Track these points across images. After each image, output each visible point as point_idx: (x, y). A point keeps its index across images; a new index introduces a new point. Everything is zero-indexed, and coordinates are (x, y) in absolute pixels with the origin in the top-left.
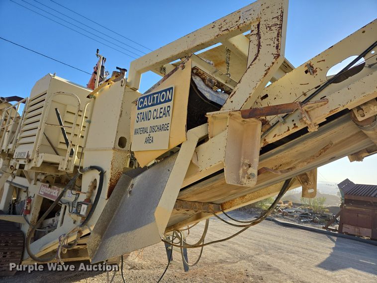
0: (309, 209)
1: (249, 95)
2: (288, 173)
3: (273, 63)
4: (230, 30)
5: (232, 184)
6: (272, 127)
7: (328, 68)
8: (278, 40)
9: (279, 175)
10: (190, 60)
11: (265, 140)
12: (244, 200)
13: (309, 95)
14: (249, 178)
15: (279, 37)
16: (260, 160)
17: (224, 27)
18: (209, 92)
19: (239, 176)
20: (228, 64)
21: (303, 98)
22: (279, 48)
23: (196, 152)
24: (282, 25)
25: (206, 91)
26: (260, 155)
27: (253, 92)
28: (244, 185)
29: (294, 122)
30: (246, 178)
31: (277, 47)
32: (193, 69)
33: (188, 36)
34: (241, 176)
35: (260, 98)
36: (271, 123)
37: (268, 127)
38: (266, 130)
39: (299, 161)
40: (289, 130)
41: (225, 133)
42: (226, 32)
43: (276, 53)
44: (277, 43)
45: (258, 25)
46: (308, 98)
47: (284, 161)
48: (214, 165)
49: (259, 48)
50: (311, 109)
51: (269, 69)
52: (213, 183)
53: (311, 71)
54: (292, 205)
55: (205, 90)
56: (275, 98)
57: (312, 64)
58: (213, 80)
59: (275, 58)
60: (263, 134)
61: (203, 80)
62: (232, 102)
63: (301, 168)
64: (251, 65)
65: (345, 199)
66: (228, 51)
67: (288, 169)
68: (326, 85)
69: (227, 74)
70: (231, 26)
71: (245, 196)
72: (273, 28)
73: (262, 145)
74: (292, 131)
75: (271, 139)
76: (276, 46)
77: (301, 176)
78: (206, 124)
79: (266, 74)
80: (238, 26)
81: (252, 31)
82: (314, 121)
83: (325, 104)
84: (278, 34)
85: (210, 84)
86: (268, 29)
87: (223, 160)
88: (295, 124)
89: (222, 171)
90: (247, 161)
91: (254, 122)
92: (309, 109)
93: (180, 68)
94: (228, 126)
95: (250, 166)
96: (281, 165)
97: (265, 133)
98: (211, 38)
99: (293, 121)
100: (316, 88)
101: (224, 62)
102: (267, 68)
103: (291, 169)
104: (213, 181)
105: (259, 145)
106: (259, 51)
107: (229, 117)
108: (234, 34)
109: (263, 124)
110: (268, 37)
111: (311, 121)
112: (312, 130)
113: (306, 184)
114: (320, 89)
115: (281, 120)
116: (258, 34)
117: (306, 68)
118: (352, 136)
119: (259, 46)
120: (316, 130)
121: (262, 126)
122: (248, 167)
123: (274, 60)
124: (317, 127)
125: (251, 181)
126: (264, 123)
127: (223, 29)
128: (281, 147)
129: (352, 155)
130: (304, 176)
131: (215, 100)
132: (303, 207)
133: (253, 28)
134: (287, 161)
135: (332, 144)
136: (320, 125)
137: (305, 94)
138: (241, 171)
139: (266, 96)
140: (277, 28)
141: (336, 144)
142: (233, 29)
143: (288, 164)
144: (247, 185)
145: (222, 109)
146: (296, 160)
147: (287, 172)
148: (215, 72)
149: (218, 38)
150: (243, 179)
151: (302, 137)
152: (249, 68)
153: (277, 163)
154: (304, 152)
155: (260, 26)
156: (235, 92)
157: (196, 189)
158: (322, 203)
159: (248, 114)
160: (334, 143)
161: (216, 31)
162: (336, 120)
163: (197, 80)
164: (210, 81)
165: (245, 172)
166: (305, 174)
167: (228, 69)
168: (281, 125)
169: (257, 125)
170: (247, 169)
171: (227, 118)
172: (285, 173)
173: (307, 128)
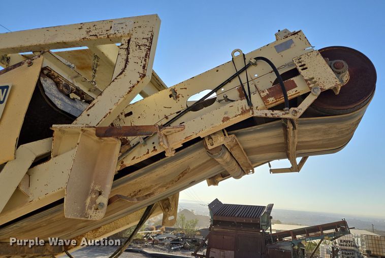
0: (181, 233)
1: (109, 111)
2: (146, 200)
3: (138, 82)
4: (99, 37)
5: (73, 217)
6: (131, 148)
7: (189, 96)
8: (145, 60)
9: (135, 203)
10: (42, 57)
11: (122, 162)
12: (97, 234)
13: (170, 118)
14: (97, 209)
15: (146, 57)
16: (113, 187)
17: (93, 32)
18: (61, 100)
19: (85, 206)
20: (95, 71)
21: (165, 121)
22: (146, 68)
23: (28, 174)
24: (150, 47)
25: (58, 98)
26: (114, 180)
27: (114, 107)
28: (89, 219)
29: (154, 145)
30: (93, 209)
31: (144, 67)
32: (43, 69)
33: (48, 29)
34: (87, 207)
35: (123, 114)
36: (131, 144)
37: (127, 148)
38: (125, 151)
39: (159, 185)
40: (148, 153)
41: (74, 152)
42: (94, 38)
43: (142, 72)
44: (144, 63)
45: (129, 41)
46: (169, 122)
47: (143, 186)
48: (51, 193)
49: (126, 63)
50: (170, 133)
51: (134, 86)
52: (52, 216)
53: (174, 95)
54: (164, 230)
55: (55, 97)
56: (139, 117)
57: (176, 90)
58: (71, 87)
59: (140, 77)
60: (122, 156)
61: (57, 84)
62: (88, 115)
63: (159, 194)
64: (116, 79)
65: (214, 220)
66: (96, 57)
67: (146, 196)
68: (185, 112)
69: (92, 82)
70: (100, 33)
71: (99, 228)
72: (142, 48)
73: (119, 168)
74: (152, 154)
75: (129, 162)
76: (143, 65)
77: (163, 201)
78: (51, 138)
79: (130, 91)
80: (108, 36)
81: (122, 45)
82: (171, 146)
83: (182, 130)
84: (146, 55)
85: (65, 90)
86: (138, 47)
87: (64, 186)
88: (154, 147)
89: (61, 201)
90: (97, 188)
91: (113, 141)
92: (168, 134)
93: (26, 65)
94: (78, 144)
95: (100, 194)
96: (140, 191)
97: (123, 154)
98: (76, 39)
99: (153, 143)
100: (177, 113)
101: (91, 67)
102: (132, 85)
103: (149, 195)
104: (52, 213)
105: (115, 168)
106: (126, 66)
107: (81, 132)
108: (103, 42)
109: (122, 145)
110: (136, 55)
111: (169, 145)
112: (169, 154)
113: (167, 210)
114: (180, 114)
115: (142, 141)
116: (128, 49)
117: (171, 93)
118: (208, 161)
119: (127, 61)
120: (173, 155)
121: (121, 146)
122: (97, 194)
123: (139, 80)
124: (174, 152)
125: (99, 212)
126: (125, 143)
127: (91, 34)
128: (140, 170)
129: (209, 179)
130: (166, 202)
131: (68, 110)
132: (175, 232)
133: (123, 42)
134: (147, 185)
135: (189, 168)
136: (177, 150)
137: (167, 118)
138: (88, 201)
139: (131, 113)
140: (145, 49)
141: (194, 169)
142: (102, 37)
143: (147, 189)
144: (94, 218)
145: (75, 122)
146: (156, 185)
147: (144, 199)
148: (76, 77)
149: (83, 42)
150: (89, 210)
151: (161, 160)
152: (113, 81)
153: (137, 188)
154: (165, 176)
155: (131, 42)
156: (94, 105)
157: (24, 224)
158: (194, 226)
159: (104, 132)
160: (191, 168)
161: (83, 34)
162: (192, 146)
163: (48, 84)
164: (67, 86)
165: (93, 201)
166: (167, 199)
167: (94, 76)
168: (141, 147)
169: (116, 144)
170: (96, 198)
171: (80, 133)
172: (142, 200)
173: (164, 152)
